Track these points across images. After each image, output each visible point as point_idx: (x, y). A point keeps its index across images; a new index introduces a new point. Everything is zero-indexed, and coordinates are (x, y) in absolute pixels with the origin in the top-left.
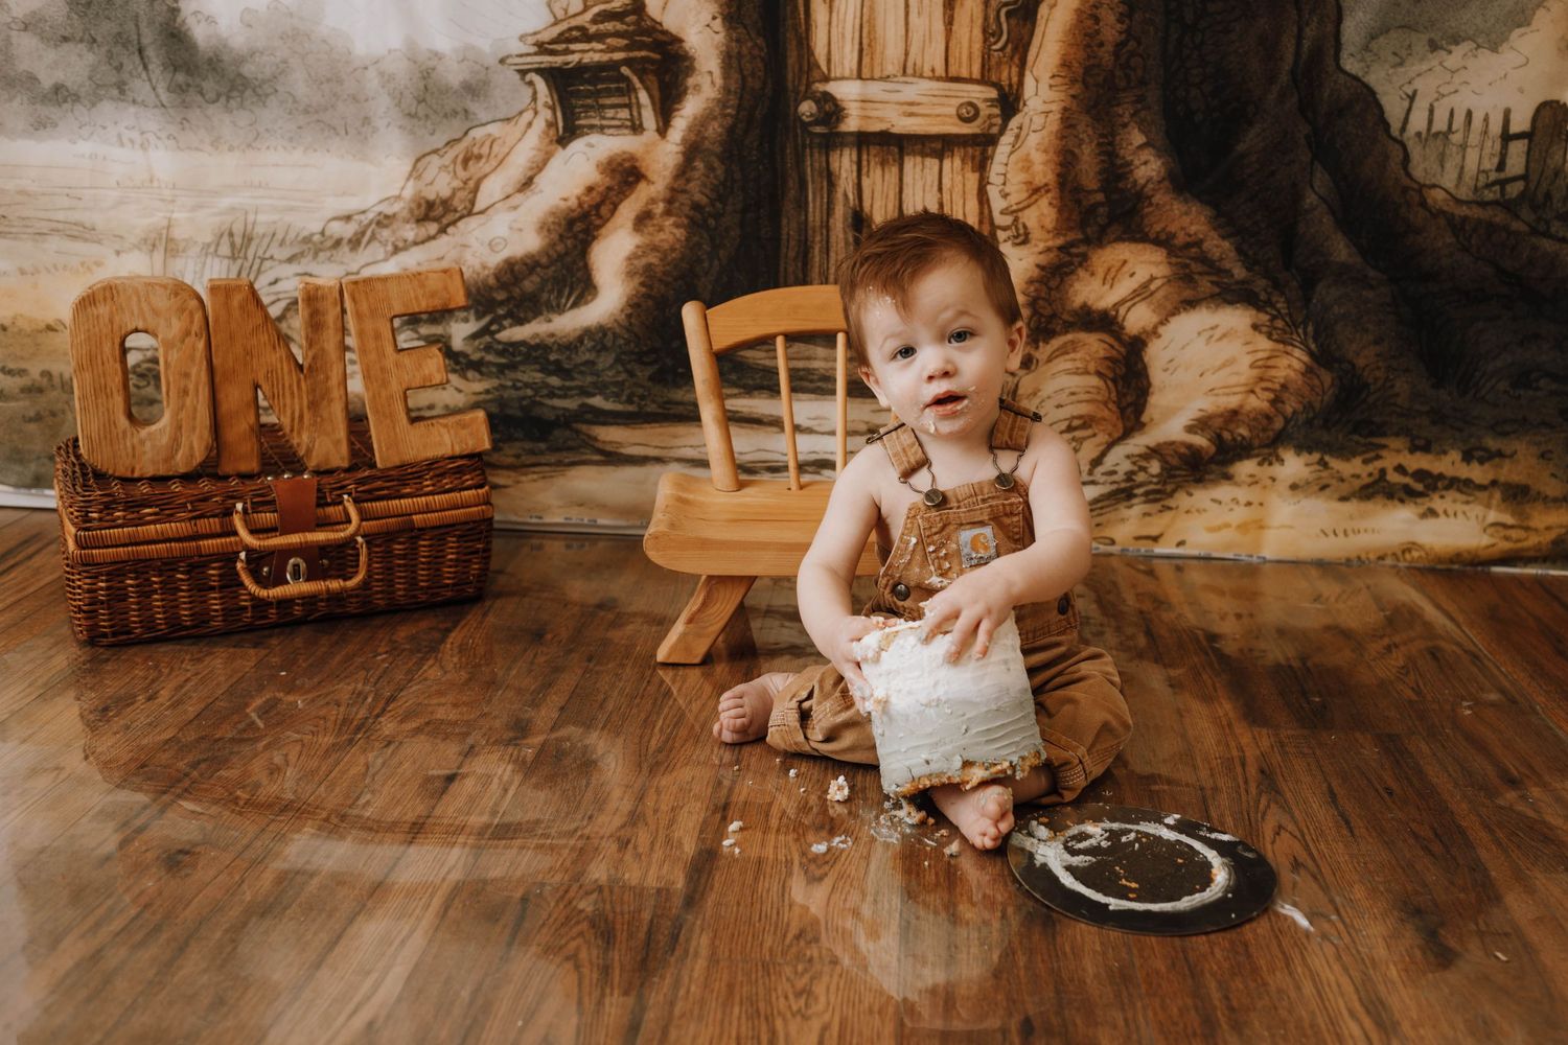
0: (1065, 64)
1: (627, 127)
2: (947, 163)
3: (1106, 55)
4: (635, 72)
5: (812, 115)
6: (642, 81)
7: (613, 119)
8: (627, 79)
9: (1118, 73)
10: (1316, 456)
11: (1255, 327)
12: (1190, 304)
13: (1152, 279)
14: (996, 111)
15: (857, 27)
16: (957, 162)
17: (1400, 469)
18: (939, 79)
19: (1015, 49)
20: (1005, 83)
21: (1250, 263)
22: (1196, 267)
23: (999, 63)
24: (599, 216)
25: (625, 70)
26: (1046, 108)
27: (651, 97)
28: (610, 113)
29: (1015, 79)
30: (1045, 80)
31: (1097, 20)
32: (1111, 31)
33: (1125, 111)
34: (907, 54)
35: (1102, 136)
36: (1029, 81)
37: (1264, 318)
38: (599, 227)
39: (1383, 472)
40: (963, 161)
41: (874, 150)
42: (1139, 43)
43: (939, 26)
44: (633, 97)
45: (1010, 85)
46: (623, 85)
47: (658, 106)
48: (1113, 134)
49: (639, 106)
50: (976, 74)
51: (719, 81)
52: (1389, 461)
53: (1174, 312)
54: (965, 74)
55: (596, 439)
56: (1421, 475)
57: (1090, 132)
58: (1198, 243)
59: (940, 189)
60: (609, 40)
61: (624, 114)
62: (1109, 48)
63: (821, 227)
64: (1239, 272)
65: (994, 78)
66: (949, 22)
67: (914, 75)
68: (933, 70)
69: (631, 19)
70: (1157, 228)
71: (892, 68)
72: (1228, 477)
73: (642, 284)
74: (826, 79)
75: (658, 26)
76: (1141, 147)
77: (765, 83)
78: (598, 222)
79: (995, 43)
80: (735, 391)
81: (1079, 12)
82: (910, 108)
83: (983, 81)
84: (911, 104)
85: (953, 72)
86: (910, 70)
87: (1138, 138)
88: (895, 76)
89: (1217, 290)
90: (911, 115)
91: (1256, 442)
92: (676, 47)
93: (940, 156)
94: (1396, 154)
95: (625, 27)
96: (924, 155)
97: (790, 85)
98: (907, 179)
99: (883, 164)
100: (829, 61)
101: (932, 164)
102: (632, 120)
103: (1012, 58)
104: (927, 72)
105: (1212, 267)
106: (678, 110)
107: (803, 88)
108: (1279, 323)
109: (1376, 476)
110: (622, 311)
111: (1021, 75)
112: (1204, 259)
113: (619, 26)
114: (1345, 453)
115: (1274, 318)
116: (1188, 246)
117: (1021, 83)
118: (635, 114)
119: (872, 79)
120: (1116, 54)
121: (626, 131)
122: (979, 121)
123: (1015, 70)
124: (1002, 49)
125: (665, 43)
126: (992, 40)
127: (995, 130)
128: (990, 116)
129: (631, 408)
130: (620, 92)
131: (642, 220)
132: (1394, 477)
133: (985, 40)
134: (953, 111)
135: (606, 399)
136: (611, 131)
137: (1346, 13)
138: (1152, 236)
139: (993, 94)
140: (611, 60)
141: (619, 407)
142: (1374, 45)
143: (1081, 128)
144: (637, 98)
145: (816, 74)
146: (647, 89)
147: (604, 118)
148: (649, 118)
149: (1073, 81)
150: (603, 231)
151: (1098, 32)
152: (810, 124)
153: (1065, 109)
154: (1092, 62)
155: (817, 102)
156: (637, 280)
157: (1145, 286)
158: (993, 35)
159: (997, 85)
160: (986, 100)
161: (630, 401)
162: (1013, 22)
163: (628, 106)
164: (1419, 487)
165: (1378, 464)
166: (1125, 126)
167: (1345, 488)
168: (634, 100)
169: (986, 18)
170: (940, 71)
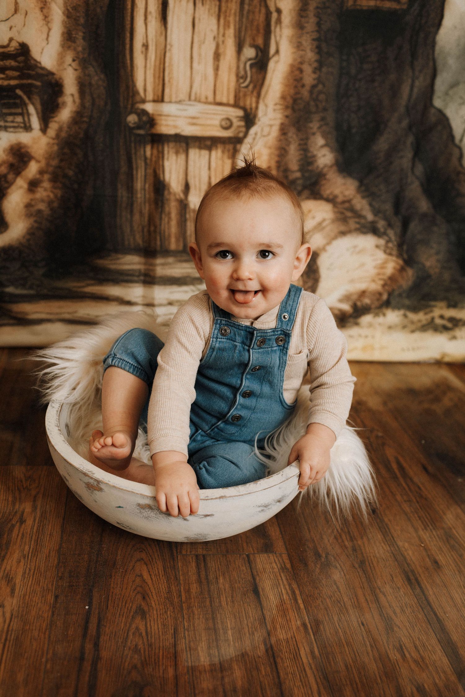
0: (283, 98)
1: (21, 127)
2: (214, 153)
3: (305, 93)
4: (25, 93)
5: (135, 123)
6: (29, 98)
7: (13, 122)
8: (20, 97)
9: (312, 103)
10: (402, 312)
11: (377, 246)
12: (343, 234)
13: (324, 220)
14: (242, 123)
15: (162, 70)
16: (219, 151)
17: (442, 317)
18: (210, 103)
19: (255, 87)
20: (248, 107)
21: (376, 212)
22: (349, 214)
23: (245, 95)
24: (7, 182)
25: (19, 92)
26: (272, 122)
27: (36, 109)
28: (10, 118)
29: (254, 105)
30: (271, 106)
31: (301, 71)
32: (309, 78)
33: (314, 125)
34: (191, 87)
35: (302, 140)
36: (261, 107)
37: (382, 242)
38: (8, 188)
39: (433, 319)
40: (223, 152)
41: (172, 145)
42: (324, 85)
43: (210, 71)
44: (24, 108)
45: (251, 109)
46: (18, 101)
47: (40, 115)
48: (307, 139)
49: (29, 115)
50: (232, 101)
51: (78, 100)
52: (437, 312)
53: (335, 238)
54: (225, 100)
55: (10, 311)
56: (452, 320)
57: (294, 136)
58: (349, 201)
59: (209, 168)
60: (7, 72)
61: (19, 119)
62: (308, 88)
63: (141, 189)
64: (370, 217)
65: (242, 104)
66: (217, 69)
67: (195, 100)
68: (207, 98)
69: (21, 59)
70: (328, 192)
71: (183, 95)
72: (357, 324)
73: (36, 221)
74: (144, 101)
75: (39, 65)
76: (322, 147)
77: (106, 104)
78: (6, 185)
79: (243, 82)
80: (92, 282)
81: (292, 66)
82: (193, 121)
83: (236, 105)
84: (194, 118)
85: (218, 99)
86: (193, 97)
87: (320, 141)
88: (184, 101)
89: (358, 226)
90: (194, 124)
91: (373, 306)
92: (50, 77)
93: (210, 149)
94: (456, 152)
95: (16, 64)
96: (200, 148)
97: (122, 105)
98: (191, 163)
99: (177, 153)
100: (145, 90)
101: (205, 153)
102: (24, 122)
103: (252, 92)
104: (203, 99)
105: (357, 215)
106: (53, 117)
107: (129, 106)
108: (390, 245)
109: (429, 320)
110: (24, 237)
111: (257, 103)
112: (352, 209)
113: (13, 63)
114: (415, 309)
115: (387, 242)
116: (343, 202)
117: (257, 108)
118: (26, 119)
119: (170, 102)
120: (311, 92)
121: (21, 130)
122: (233, 129)
123: (254, 100)
124: (247, 87)
125: (43, 75)
126: (241, 81)
127: (241, 135)
128: (239, 127)
129: (32, 292)
130: (15, 106)
131: (33, 185)
132: (438, 321)
133: (237, 81)
134: (217, 123)
135: (17, 287)
136: (11, 130)
137: (439, 72)
138: (325, 196)
139: (241, 113)
140: (9, 85)
141: (24, 292)
142: (451, 92)
143: (290, 134)
144: (27, 110)
145: (138, 99)
146: (33, 104)
147: (6, 121)
148: (35, 122)
149: (287, 107)
150: (9, 191)
151: (301, 79)
152: (133, 128)
153: (282, 124)
154: (299, 96)
155: (138, 115)
156: (32, 220)
157: (320, 224)
158: (242, 78)
159: (244, 109)
160: (237, 117)
161: (31, 288)
162: (254, 70)
163: (22, 114)
164: (449, 325)
165: (431, 315)
166: (314, 134)
167: (413, 327)
168: (25, 111)
169: (238, 67)
170: (211, 99)
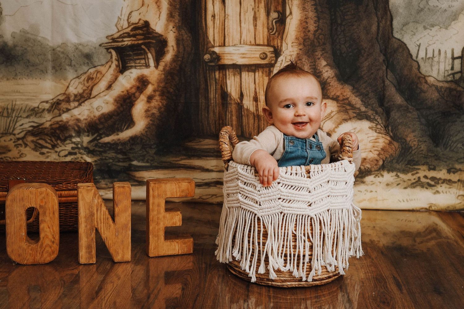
0: (297, 39)
1: (144, 66)
2: (257, 74)
3: (311, 35)
4: (146, 47)
5: (209, 59)
6: (149, 50)
7: (139, 63)
8: (144, 50)
9: (315, 41)
10: (394, 174)
11: (370, 128)
12: (346, 120)
13: (332, 112)
14: (273, 55)
15: (223, 28)
16: (261, 73)
17: (425, 177)
18: (253, 45)
19: (279, 34)
20: (276, 46)
21: (366, 105)
22: (348, 107)
23: (273, 39)
24: (135, 97)
25: (143, 47)
26: (292, 53)
27: (152, 55)
28: (138, 61)
29: (279, 44)
30: (290, 45)
31: (307, 23)
32: (312, 27)
33: (319, 53)
34: (241, 37)
35: (311, 63)
36: (284, 45)
37: (374, 125)
38: (135, 101)
39: (419, 178)
40: (263, 73)
41: (231, 70)
42: (322, 30)
43: (252, 28)
44: (146, 56)
45: (278, 46)
46: (142, 52)
47: (155, 58)
48: (315, 62)
49: (148, 58)
50: (266, 43)
51: (175, 49)
52: (421, 174)
53: (340, 124)
54: (262, 43)
55: (135, 177)
56: (433, 179)
57: (307, 61)
58: (347, 99)
59: (255, 83)
60: (137, 37)
61: (143, 61)
62: (312, 32)
63: (213, 98)
64: (363, 109)
65: (272, 44)
66: (255, 26)
67: (244, 44)
68: (250, 42)
69: (145, 29)
70: (333, 94)
71: (237, 41)
72: (363, 182)
73: (151, 120)
74: (213, 47)
75: (155, 32)
76: (324, 66)
77: (192, 49)
78: (134, 99)
79: (272, 32)
80: (185, 157)
81: (301, 20)
82: (243, 55)
83: (268, 45)
84: (243, 54)
85: (258, 42)
86: (242, 42)
87: (324, 63)
88: (237, 45)
89: (355, 115)
90: (243, 58)
91: (373, 169)
92: (160, 37)
93: (254, 72)
94: (415, 64)
95: (142, 32)
96: (248, 71)
97: (201, 49)
98: (243, 80)
99: (234, 75)
100: (214, 40)
101: (252, 74)
102: (146, 63)
103: (278, 37)
104: (248, 43)
105: (353, 107)
106: (162, 59)
107: (205, 50)
108: (379, 126)
109: (417, 179)
110: (144, 130)
111: (282, 43)
112: (350, 104)
113: (141, 32)
114: (405, 172)
115: (377, 125)
116: (344, 100)
117: (281, 46)
118: (147, 61)
119: (229, 46)
120: (314, 35)
121: (144, 67)
122: (268, 59)
123: (279, 41)
124: (274, 34)
125: (156, 37)
126: (271, 31)
127: (273, 62)
128: (271, 57)
129: (148, 164)
130: (141, 54)
131: (150, 99)
132: (423, 180)
133: (268, 31)
134: (258, 56)
135: (139, 162)
136: (139, 67)
137: (394, 17)
138: (331, 97)
139: (272, 49)
140: (138, 43)
141: (144, 164)
142: (404, 28)
143: (304, 60)
144: (147, 56)
145: (210, 45)
146: (151, 53)
147: (136, 63)
148: (152, 63)
149: (300, 44)
150: (136, 102)
151: (307, 27)
152: (208, 62)
153: (298, 54)
154: (306, 37)
155: (210, 55)
156: (149, 119)
157: (330, 114)
158: (271, 29)
159: (273, 47)
160: (270, 52)
161: (147, 162)
162: (278, 25)
163: (144, 59)
164: (433, 183)
165: (418, 175)
166: (319, 59)
167: (405, 185)
168: (146, 57)
169: (268, 24)
170: (253, 42)
